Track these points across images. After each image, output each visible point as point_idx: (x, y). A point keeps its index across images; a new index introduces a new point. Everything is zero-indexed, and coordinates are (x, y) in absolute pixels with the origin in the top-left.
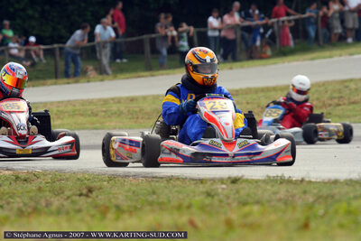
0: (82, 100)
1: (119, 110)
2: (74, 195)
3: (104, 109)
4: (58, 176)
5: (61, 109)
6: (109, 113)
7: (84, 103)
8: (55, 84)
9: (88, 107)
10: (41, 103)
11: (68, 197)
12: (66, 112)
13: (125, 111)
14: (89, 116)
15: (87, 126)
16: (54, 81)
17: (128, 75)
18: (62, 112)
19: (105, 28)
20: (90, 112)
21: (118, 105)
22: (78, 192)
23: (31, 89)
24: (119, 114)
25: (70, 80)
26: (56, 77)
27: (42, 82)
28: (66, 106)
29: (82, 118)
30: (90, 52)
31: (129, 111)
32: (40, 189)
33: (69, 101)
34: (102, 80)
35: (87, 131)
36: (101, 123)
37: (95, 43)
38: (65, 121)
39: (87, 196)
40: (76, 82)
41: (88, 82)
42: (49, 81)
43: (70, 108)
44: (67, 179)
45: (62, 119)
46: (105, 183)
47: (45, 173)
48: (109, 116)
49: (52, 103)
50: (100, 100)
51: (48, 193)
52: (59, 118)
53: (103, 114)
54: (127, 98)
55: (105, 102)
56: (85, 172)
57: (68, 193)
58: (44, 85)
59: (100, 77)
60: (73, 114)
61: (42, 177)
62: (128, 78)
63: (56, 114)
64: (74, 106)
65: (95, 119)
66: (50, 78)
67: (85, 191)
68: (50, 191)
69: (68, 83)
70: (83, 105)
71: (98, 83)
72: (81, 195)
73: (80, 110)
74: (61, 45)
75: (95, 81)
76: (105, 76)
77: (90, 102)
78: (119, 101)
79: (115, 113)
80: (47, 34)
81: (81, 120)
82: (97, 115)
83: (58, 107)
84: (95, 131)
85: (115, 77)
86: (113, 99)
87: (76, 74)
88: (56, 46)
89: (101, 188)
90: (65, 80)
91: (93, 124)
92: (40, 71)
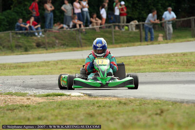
0: (156, 55)
1: (176, 61)
2: (153, 114)
3: (168, 60)
4: (143, 102)
5: (143, 60)
6: (171, 63)
7: (156, 56)
8: (140, 45)
9: (159, 59)
10: (132, 56)
11: (150, 116)
12: (147, 62)
13: (180, 61)
14: (160, 64)
15: (159, 70)
16: (140, 43)
17: (181, 40)
18: (144, 61)
19: (170, 13)
20: (160, 62)
21: (176, 57)
22: (155, 113)
23: (127, 48)
24: (177, 63)
25: (149, 43)
26: (141, 41)
27: (133, 44)
28: (146, 58)
29: (155, 65)
30: (160, 27)
31: (182, 61)
32: (133, 110)
33: (148, 55)
34: (167, 43)
35: (158, 73)
36: (166, 68)
37: (163, 21)
38: (146, 67)
39: (160, 115)
40: (152, 44)
41: (159, 44)
42: (137, 44)
43: (149, 59)
44: (148, 104)
45: (144, 66)
46: (170, 106)
47: (135, 99)
48: (171, 64)
49: (138, 56)
50: (165, 54)
51: (137, 113)
52: (142, 65)
53: (167, 63)
54: (181, 53)
55: (169, 55)
56: (158, 99)
57: (149, 113)
58: (134, 45)
59: (166, 41)
60: (150, 63)
61: (134, 102)
62: (181, 42)
63: (141, 63)
64: (151, 58)
65: (163, 65)
66: (137, 41)
67: (159, 112)
68: (139, 111)
69: (148, 45)
70: (156, 58)
71: (165, 45)
72: (157, 114)
73: (154, 60)
74: (143, 23)
75: (163, 44)
76: (169, 41)
77: (160, 56)
78: (177, 55)
79: (175, 62)
80: (136, 17)
81: (155, 66)
82: (164, 63)
83: (142, 58)
84: (163, 73)
85: (174, 41)
86: (173, 54)
87: (152, 39)
88: (141, 23)
89: (168, 110)
90: (146, 43)
91: (162, 68)
92: (132, 37)
